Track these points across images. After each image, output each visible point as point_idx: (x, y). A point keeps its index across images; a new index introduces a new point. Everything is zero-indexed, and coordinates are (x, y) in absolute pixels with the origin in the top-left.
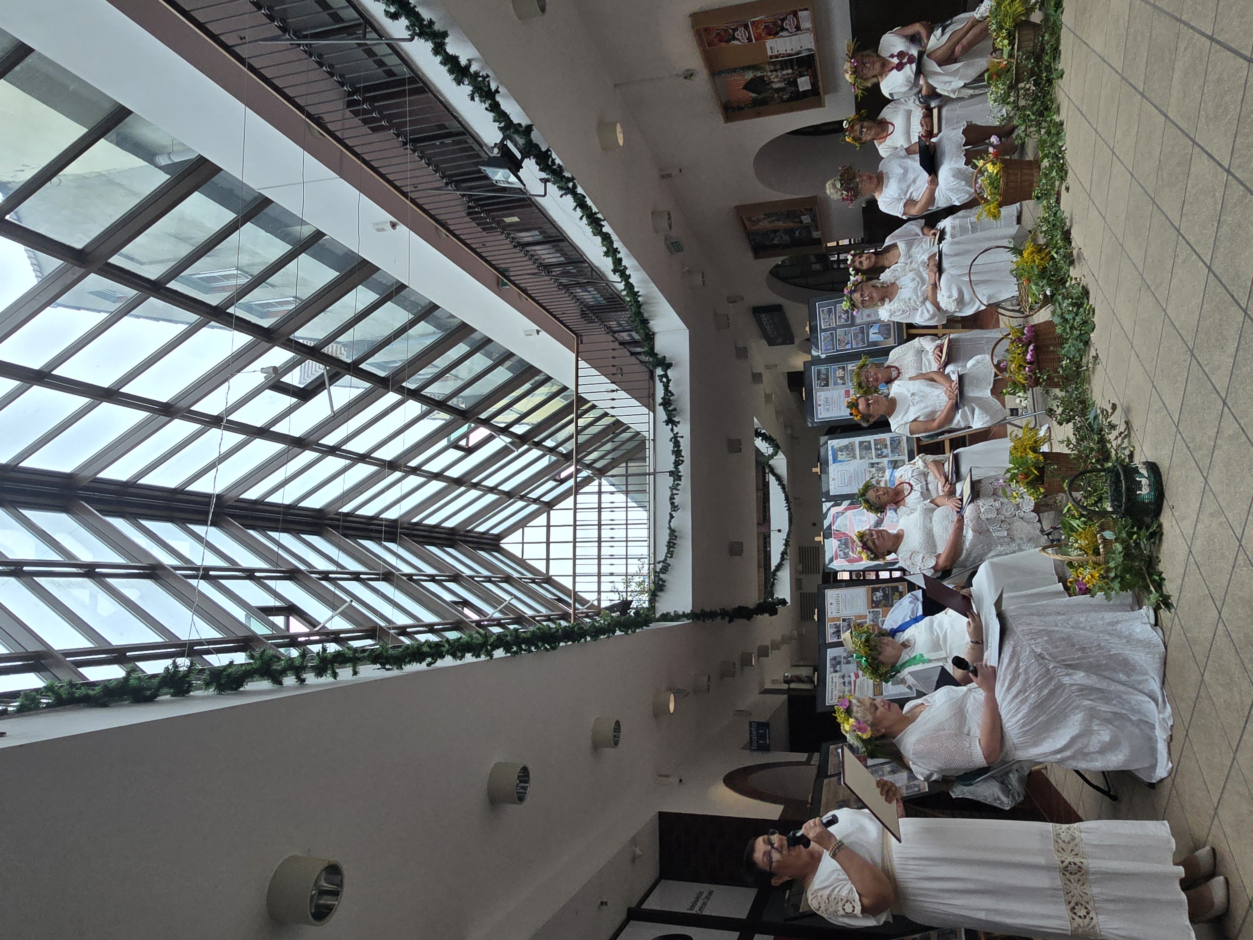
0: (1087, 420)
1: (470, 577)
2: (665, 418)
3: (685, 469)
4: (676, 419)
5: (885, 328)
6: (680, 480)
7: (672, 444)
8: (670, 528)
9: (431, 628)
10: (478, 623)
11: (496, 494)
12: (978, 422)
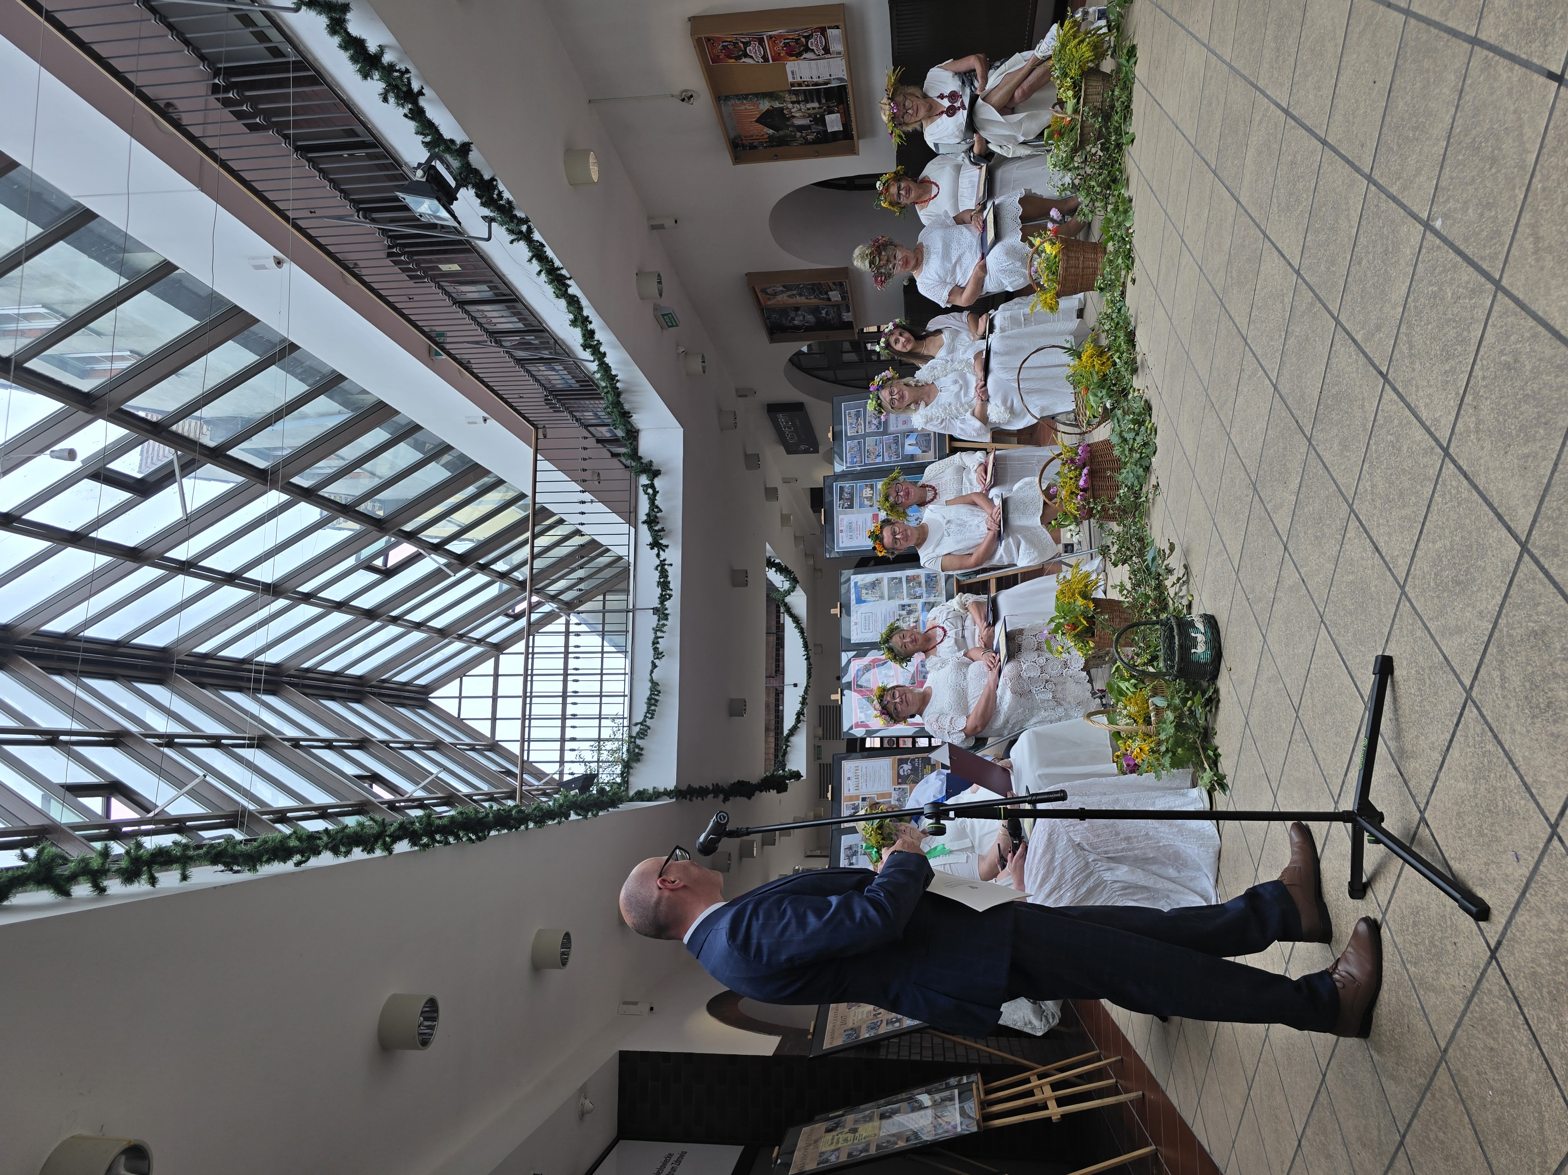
0: (1144, 561)
1: (382, 742)
2: (650, 540)
3: (673, 606)
4: (664, 542)
5: (924, 438)
6: (667, 619)
7: (657, 574)
8: (652, 681)
9: (322, 813)
10: (391, 805)
11: (423, 631)
12: (1024, 560)
